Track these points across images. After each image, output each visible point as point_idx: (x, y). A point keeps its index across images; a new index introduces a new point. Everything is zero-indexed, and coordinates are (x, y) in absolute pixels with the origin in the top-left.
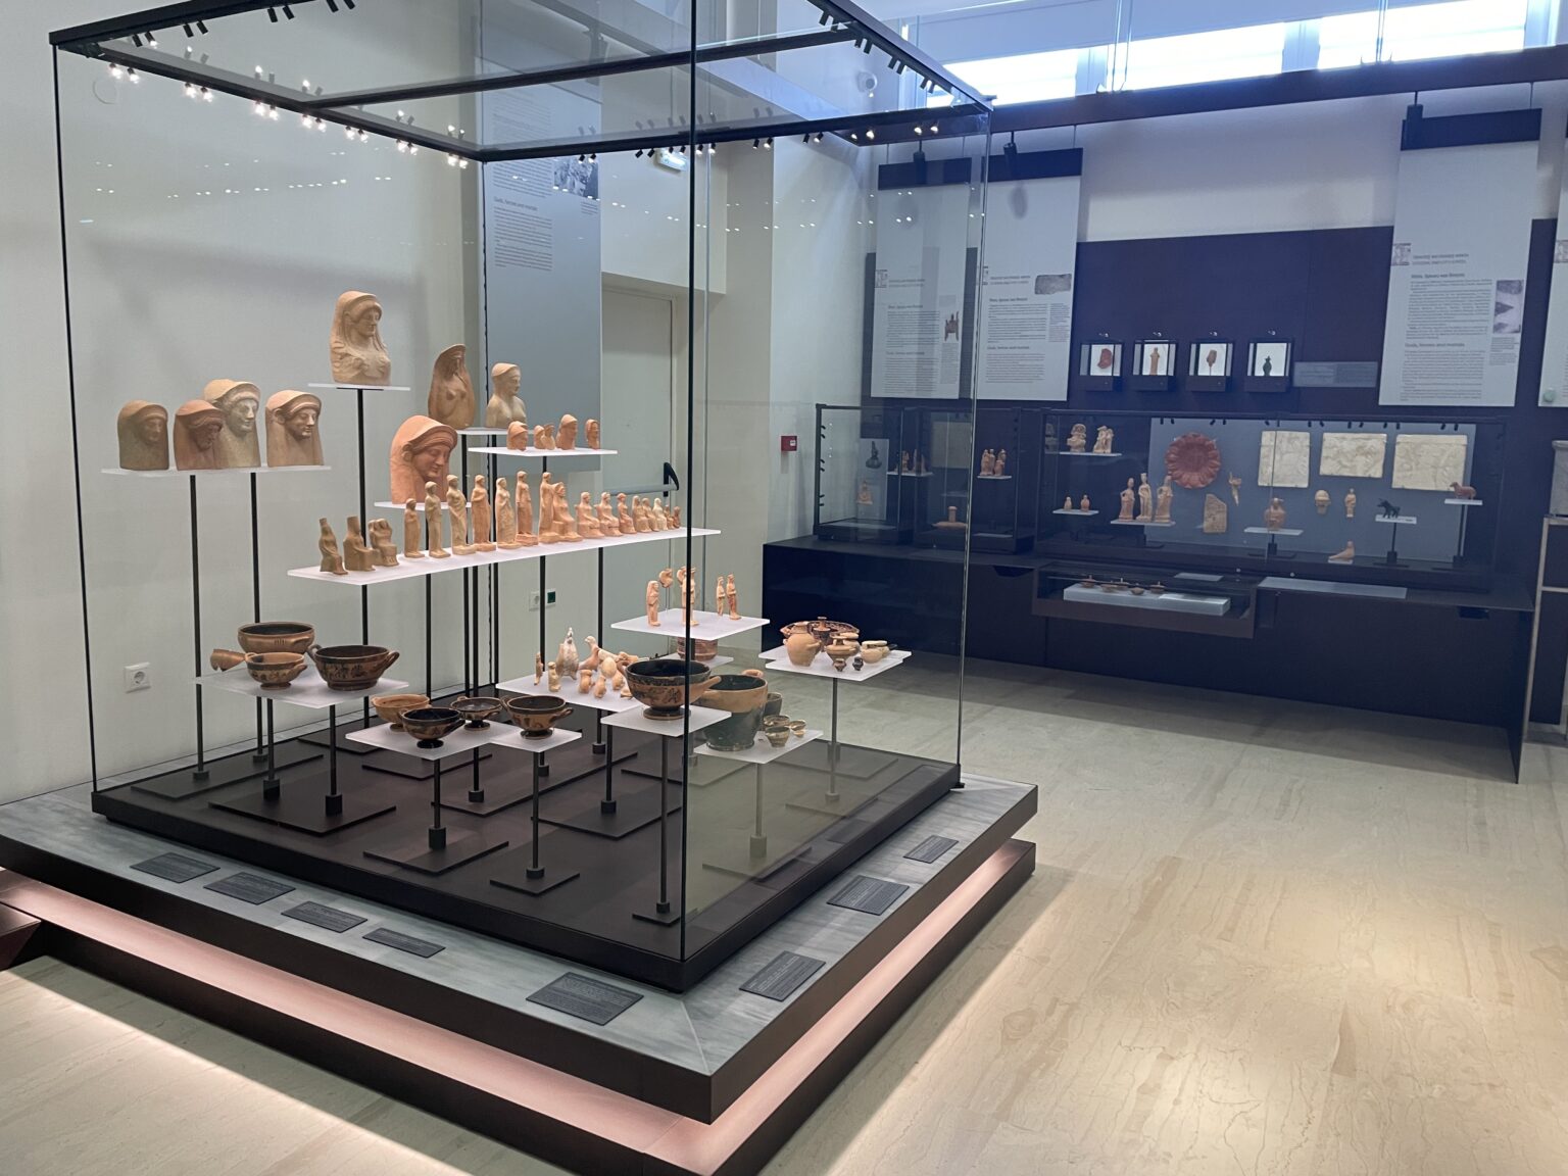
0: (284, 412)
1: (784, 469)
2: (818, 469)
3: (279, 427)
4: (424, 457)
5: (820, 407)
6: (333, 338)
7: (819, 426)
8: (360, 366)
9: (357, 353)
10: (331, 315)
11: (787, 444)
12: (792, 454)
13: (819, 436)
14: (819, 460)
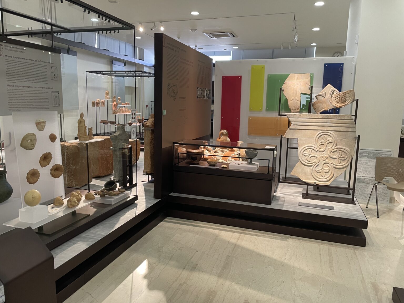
0: (103, 102)
1: (147, 109)
2: (151, 110)
3: (102, 103)
4: (115, 106)
5: (151, 102)
6: (105, 95)
7: (151, 104)
8: (108, 98)
9: (107, 96)
10: (105, 93)
11: (147, 106)
12: (148, 107)
13: (151, 105)
14: (151, 108)
